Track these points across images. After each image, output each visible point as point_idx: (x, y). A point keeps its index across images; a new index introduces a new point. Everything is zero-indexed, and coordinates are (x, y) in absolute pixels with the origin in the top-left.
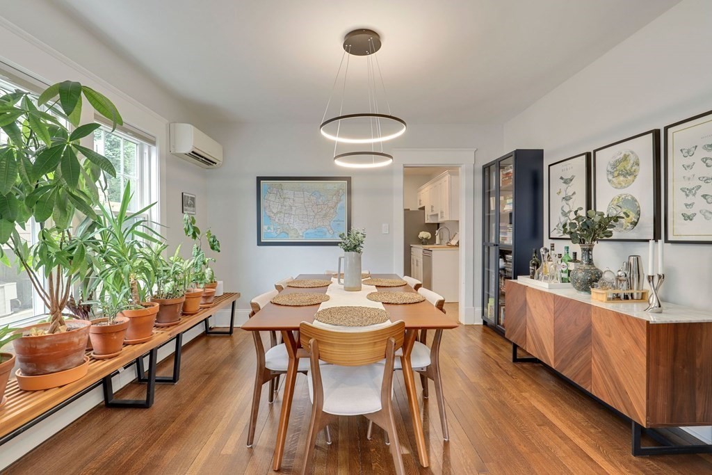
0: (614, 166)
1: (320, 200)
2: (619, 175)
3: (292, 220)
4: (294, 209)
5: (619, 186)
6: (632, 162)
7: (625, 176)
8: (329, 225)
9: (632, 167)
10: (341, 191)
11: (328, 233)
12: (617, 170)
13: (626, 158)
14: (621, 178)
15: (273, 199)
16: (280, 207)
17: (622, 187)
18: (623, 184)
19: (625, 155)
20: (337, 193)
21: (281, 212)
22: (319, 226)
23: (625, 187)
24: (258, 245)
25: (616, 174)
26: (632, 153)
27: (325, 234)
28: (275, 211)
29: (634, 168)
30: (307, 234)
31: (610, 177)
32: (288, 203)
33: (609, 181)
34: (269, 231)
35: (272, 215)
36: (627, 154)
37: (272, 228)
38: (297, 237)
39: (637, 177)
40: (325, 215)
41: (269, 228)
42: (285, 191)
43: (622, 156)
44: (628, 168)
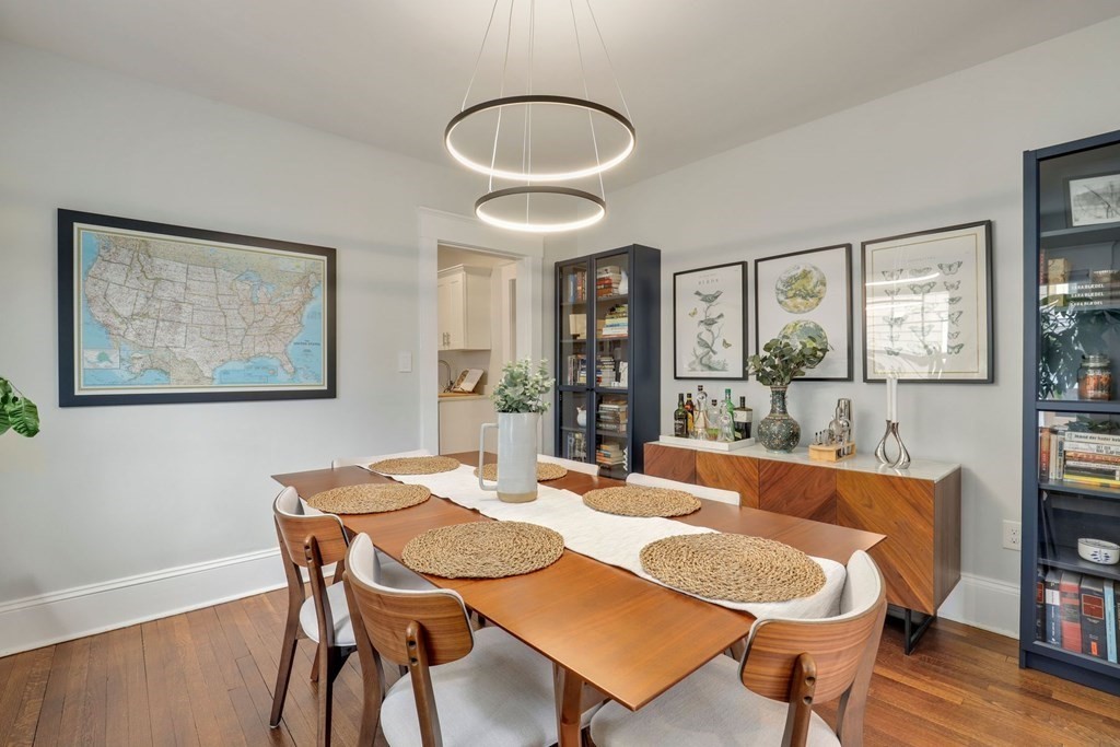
0: (789, 283)
1: (260, 294)
2: (795, 295)
3: (181, 338)
4: (187, 308)
5: (796, 310)
6: (815, 280)
7: (804, 298)
8: (285, 353)
9: (815, 287)
10: (312, 277)
11: (280, 370)
12: (792, 289)
13: (805, 275)
14: (799, 300)
15: (121, 280)
16: (142, 301)
17: (800, 312)
18: (802, 308)
19: (804, 271)
20: (304, 282)
21: (146, 315)
22: (259, 355)
23: (804, 312)
24: (62, 405)
25: (791, 294)
26: (815, 269)
27: (274, 373)
28: (125, 311)
29: (818, 289)
30: (226, 372)
31: (782, 298)
32: (167, 293)
33: (780, 302)
34: (102, 365)
35: (117, 322)
36: (808, 269)
37: (115, 357)
38: (197, 381)
39: (823, 301)
40: (275, 329)
41: (102, 358)
42: (158, 262)
43: (799, 271)
44: (809, 288)
